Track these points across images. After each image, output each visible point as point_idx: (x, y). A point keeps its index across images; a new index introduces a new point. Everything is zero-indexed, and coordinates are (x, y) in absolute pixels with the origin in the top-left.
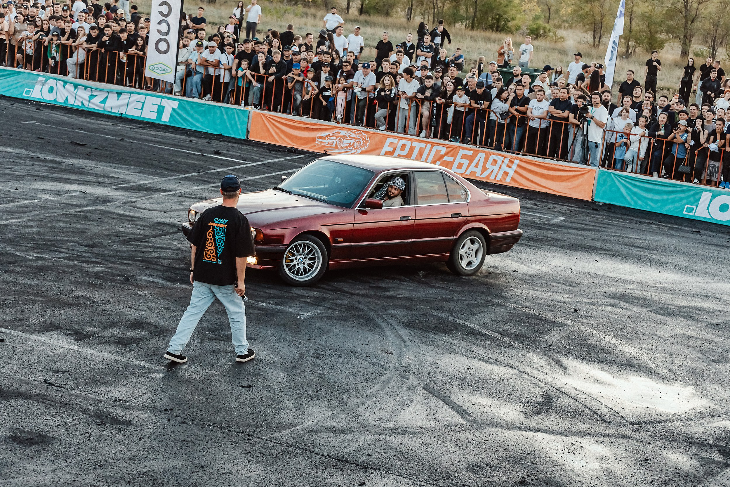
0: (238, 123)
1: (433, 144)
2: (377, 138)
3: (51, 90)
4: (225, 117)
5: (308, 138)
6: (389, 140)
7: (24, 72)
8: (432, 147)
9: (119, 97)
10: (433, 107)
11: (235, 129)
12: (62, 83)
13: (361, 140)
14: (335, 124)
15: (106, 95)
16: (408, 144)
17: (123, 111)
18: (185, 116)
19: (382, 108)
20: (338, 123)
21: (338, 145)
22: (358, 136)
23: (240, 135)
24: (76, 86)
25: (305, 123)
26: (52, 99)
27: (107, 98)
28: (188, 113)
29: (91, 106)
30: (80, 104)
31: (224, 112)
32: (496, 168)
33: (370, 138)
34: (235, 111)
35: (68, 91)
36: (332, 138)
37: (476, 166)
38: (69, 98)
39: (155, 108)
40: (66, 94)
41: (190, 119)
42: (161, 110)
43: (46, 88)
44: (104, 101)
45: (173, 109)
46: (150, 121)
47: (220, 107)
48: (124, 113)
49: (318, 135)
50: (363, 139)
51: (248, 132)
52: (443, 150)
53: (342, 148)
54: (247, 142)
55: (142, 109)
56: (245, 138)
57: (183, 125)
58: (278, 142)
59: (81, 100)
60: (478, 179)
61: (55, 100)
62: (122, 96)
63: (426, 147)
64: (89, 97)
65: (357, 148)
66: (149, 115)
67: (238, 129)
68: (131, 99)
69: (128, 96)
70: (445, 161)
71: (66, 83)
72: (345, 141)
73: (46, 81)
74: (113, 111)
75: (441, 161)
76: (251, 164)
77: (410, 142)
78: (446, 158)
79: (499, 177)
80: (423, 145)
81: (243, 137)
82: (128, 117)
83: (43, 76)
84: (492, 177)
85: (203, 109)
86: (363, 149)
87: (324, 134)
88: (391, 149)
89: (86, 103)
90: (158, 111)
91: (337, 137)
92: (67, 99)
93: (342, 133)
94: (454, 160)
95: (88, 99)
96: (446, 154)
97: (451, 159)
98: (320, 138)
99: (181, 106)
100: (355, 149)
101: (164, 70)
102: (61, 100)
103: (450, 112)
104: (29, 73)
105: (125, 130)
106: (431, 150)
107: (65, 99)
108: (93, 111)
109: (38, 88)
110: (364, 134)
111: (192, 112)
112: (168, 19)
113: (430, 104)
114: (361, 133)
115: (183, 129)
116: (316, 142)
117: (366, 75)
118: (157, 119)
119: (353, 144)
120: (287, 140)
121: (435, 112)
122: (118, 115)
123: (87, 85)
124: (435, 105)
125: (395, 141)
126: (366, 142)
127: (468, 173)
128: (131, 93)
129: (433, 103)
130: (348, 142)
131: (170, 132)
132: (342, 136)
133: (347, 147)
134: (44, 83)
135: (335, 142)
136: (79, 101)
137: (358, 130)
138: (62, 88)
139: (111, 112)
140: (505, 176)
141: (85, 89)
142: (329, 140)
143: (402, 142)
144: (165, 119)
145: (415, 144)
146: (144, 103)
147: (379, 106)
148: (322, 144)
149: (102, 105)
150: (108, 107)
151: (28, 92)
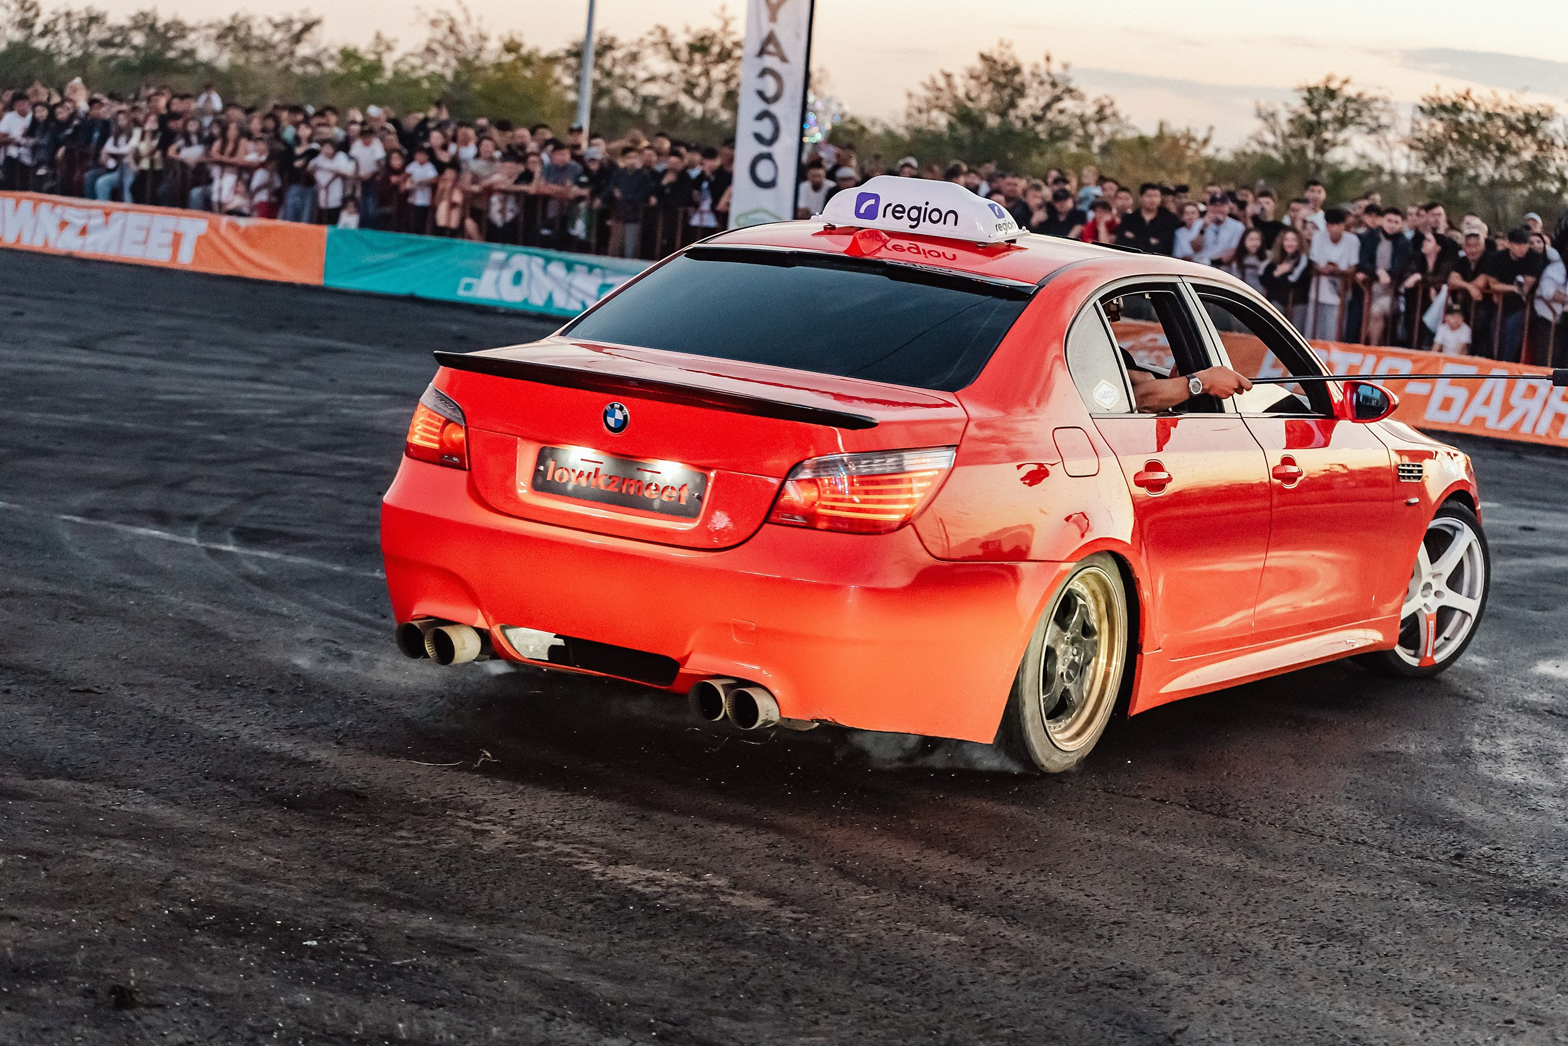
1: (1381, 356)
3: (518, 278)
12: (540, 261)
24: (570, 267)
26: (520, 298)
30: (579, 308)
32: (1535, 405)
35: (555, 279)
37: (1487, 402)
38: (555, 296)
40: (550, 286)
43: (507, 275)
59: (580, 296)
60: (1492, 435)
61: (526, 301)
63: (1363, 362)
64: (599, 291)
71: (548, 260)
73: (506, 261)
79: (1543, 428)
83: (501, 251)
84: (1526, 428)
92: (550, 296)
94: (1431, 392)
95: (595, 294)
102: (538, 301)
107: (545, 296)
109: (489, 275)
112: (774, 109)
127: (1466, 420)
134: (503, 265)
136: (576, 299)
138: (540, 272)
140: (1557, 423)
141: (590, 273)
151: (468, 287)
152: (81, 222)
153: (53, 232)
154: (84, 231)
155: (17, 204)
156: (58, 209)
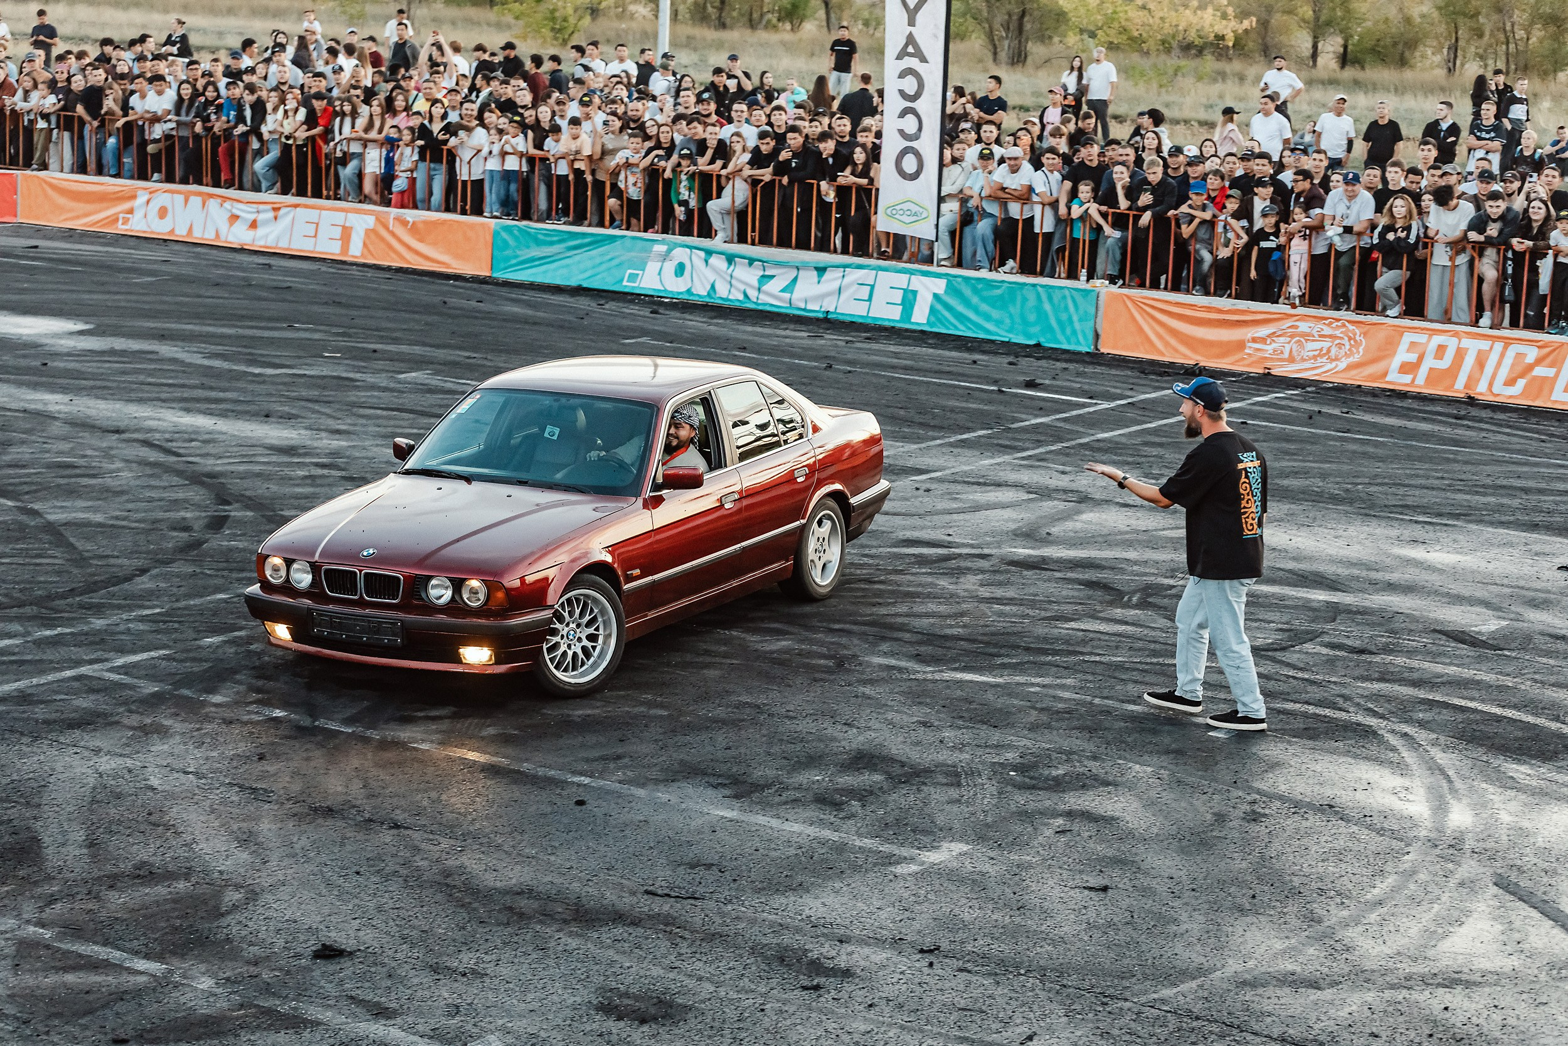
0: (1075, 318)
1: (1508, 342)
2: (1381, 335)
3: (680, 269)
4: (1047, 307)
5: (1229, 343)
6: (1408, 338)
7: (623, 237)
8: (1505, 348)
9: (820, 276)
10: (1506, 258)
11: (1068, 331)
12: (702, 254)
13: (1346, 341)
14: (1287, 309)
15: (794, 273)
16: (1452, 343)
17: (829, 305)
18: (960, 308)
19: (1390, 269)
20: (1294, 306)
21: (1295, 353)
22: (1338, 333)
23: (1078, 343)
24: (730, 259)
25: (1220, 311)
26: (683, 289)
27: (795, 279)
28: (967, 303)
29: (764, 298)
30: (741, 297)
31: (1044, 297)
33: (1365, 334)
34: (1067, 292)
35: (715, 270)
36: (1282, 339)
38: (718, 286)
39: (898, 296)
40: (712, 277)
41: (972, 315)
42: (909, 299)
43: (670, 267)
44: (790, 288)
45: (936, 296)
46: (887, 324)
47: (1034, 285)
48: (832, 309)
49: (1249, 336)
50: (1350, 339)
51: (1097, 336)
52: (1532, 354)
53: (1303, 360)
54: (1095, 358)
55: (870, 299)
56: (1091, 349)
57: (956, 328)
58: (1163, 354)
59: (742, 287)
61: (689, 291)
62: (828, 275)
64: (760, 282)
65: (1337, 359)
66: (886, 311)
67: (1074, 332)
68: (847, 280)
69: (839, 273)
70: (1535, 378)
71: (709, 253)
72: (1310, 346)
73: (669, 251)
74: (810, 307)
75: (1529, 377)
76: (1105, 405)
77: (1455, 340)
78: (1539, 371)
80: (1484, 345)
81: (1086, 347)
82: (841, 318)
83: (663, 242)
85: (998, 292)
86: (1351, 360)
87: (1263, 331)
88: (1412, 357)
89: (752, 294)
90: (903, 303)
91: (1292, 337)
92: (713, 287)
93: (1303, 327)
94: (1558, 375)
95: (756, 284)
96: (1539, 361)
97: (1550, 372)
98: (1254, 340)
99: (951, 289)
100: (1332, 360)
101: (915, 214)
102: (701, 291)
103: (1546, 267)
104: (634, 238)
105: (837, 346)
106: (1502, 355)
107: (708, 287)
108: (768, 308)
109: (652, 267)
110: (1351, 327)
111: (975, 300)
112: (917, 105)
113: (1498, 253)
114: (1344, 325)
115: (959, 338)
116: (1247, 351)
117: (1352, 197)
118: (902, 320)
119: (1329, 351)
120: (1183, 349)
121: (1510, 271)
122: (821, 316)
123: (754, 256)
124: (1510, 255)
125: (1422, 338)
126: (1358, 344)
128: (845, 266)
129: (1506, 251)
130: (1317, 345)
131: (931, 346)
132: (1304, 335)
133: (1315, 357)
134: (665, 257)
135: (1288, 347)
136: (738, 290)
137: (1338, 320)
138: (701, 265)
139: (804, 310)
141: (750, 264)
142: (1274, 345)
143: (1438, 340)
144: (920, 318)
145: (1466, 343)
146: (872, 287)
147: (1383, 265)
148: (1259, 354)
149: (787, 295)
150: (800, 300)
151: (633, 278)
152: (252, 217)
153: (224, 227)
154: (254, 225)
155: (186, 201)
156: (227, 205)
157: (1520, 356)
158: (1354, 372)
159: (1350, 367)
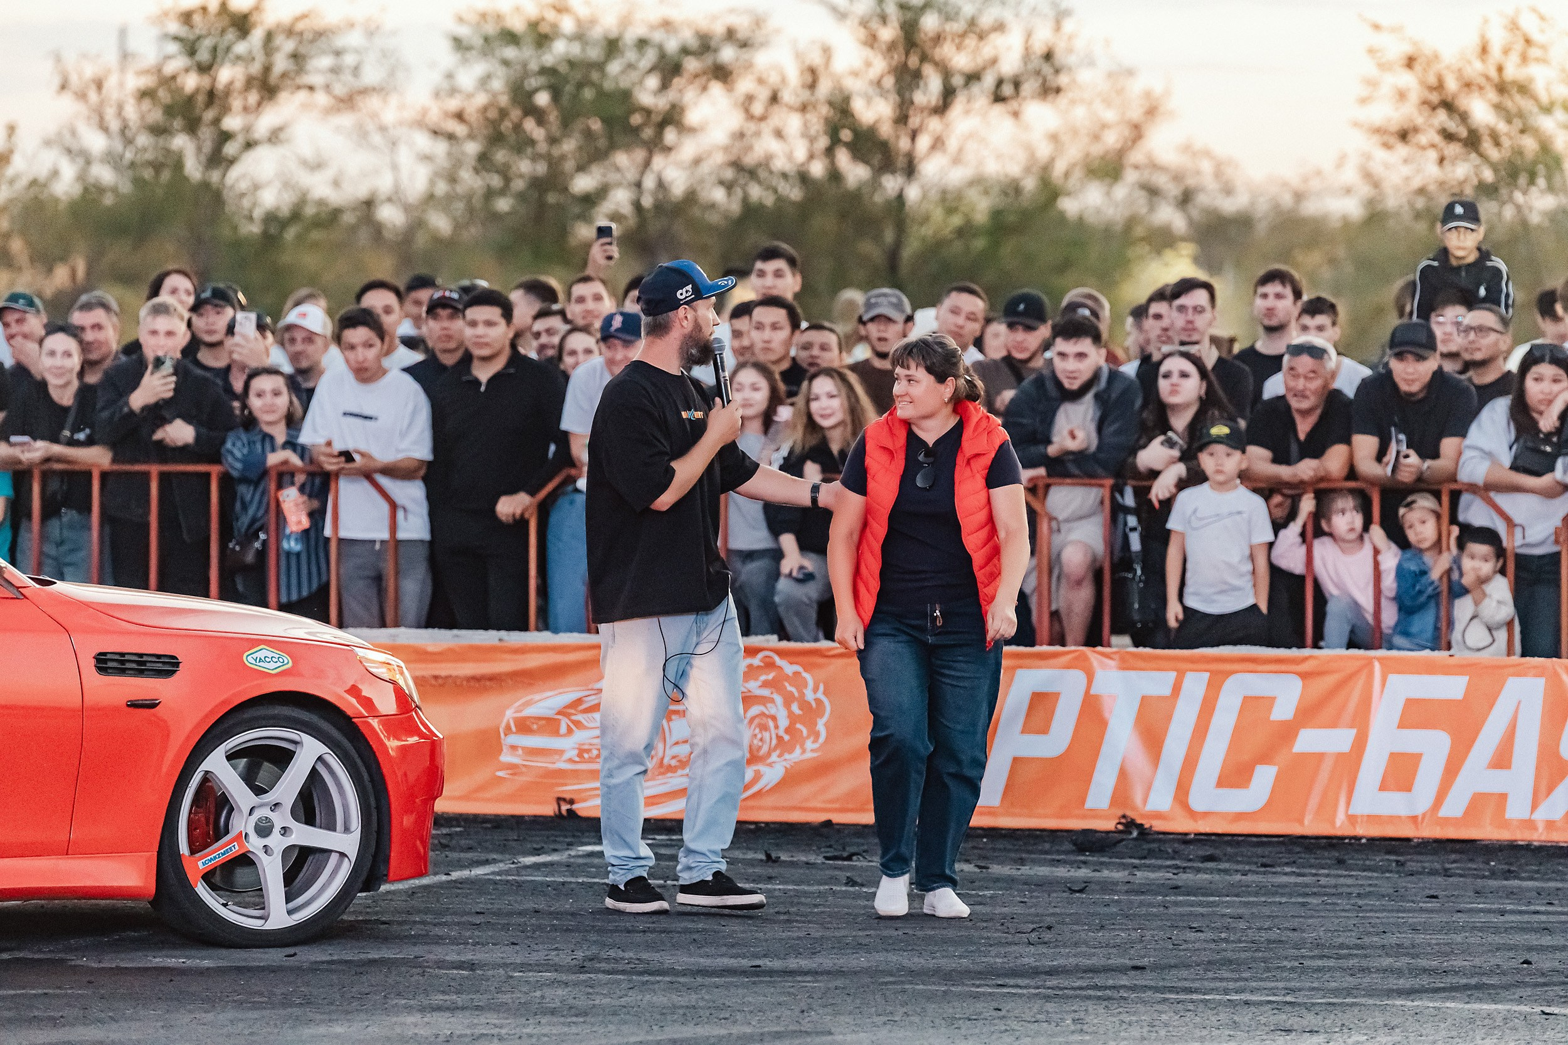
1: (1220, 667)
13: (778, 707)
16: (1069, 687)
22: (753, 686)
37: (1502, 759)
49: (505, 715)
50: (789, 699)
52: (1286, 696)
53: (665, 768)
60: (1521, 836)
63: (1177, 688)
70: (1301, 757)
75: (1283, 757)
77: (1071, 679)
78: (1308, 741)
80: (1155, 677)
86: (796, 755)
87: (545, 701)
94: (1360, 744)
96: (1307, 714)
97: (1338, 740)
98: (524, 726)
106: (1207, 706)
110: (789, 667)
114: (770, 665)
116: (506, 757)
126: (811, 712)
127: (1455, 806)
142: (580, 736)
143: (1029, 680)
145: (1107, 682)
148: (541, 763)
157: (1254, 706)
158: (805, 790)
159: (792, 779)
